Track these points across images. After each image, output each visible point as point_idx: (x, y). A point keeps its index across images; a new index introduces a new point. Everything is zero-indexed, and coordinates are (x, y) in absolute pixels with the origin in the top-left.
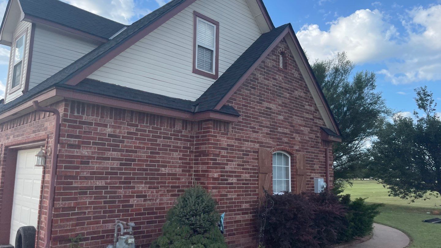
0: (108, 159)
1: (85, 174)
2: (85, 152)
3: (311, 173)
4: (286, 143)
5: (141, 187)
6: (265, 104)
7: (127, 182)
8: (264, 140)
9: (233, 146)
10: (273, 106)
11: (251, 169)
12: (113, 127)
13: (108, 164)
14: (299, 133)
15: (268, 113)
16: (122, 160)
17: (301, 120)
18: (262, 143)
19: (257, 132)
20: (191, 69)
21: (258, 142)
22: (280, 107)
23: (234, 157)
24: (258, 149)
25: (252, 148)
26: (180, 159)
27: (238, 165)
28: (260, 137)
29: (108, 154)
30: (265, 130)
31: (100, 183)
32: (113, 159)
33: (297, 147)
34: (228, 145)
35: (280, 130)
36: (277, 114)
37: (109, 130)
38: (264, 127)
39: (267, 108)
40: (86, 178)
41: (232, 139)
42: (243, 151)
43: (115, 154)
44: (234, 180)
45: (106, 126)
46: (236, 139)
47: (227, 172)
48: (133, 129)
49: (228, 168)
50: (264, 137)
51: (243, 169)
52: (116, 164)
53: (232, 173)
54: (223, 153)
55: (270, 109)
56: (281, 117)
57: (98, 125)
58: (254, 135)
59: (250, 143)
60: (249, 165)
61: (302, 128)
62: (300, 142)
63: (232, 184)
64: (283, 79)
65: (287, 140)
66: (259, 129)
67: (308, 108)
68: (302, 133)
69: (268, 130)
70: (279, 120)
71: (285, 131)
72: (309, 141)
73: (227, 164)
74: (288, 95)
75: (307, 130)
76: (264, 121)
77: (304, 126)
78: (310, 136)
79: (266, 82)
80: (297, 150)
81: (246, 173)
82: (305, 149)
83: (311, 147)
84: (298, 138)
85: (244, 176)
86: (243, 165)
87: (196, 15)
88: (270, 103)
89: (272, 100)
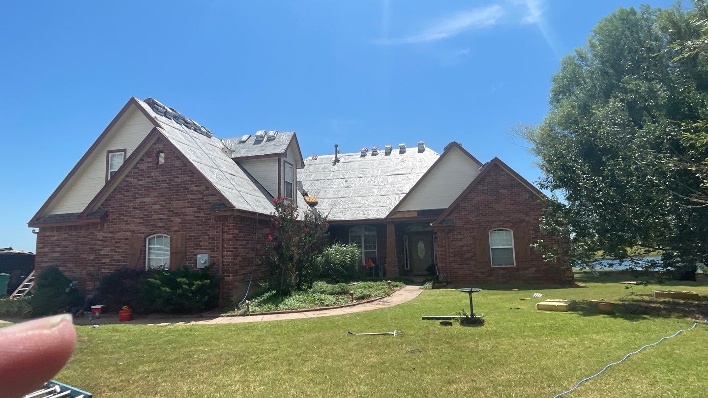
0: (55, 252)
1: (45, 260)
2: (46, 250)
3: (194, 249)
4: (161, 227)
5: (70, 266)
8: (136, 228)
9: (107, 237)
10: (147, 200)
11: (122, 252)
12: (58, 236)
13: (55, 255)
14: (178, 216)
15: (141, 207)
16: (61, 252)
17: (184, 203)
18: (134, 231)
19: (129, 224)
21: (130, 231)
22: (155, 198)
23: (108, 245)
24: (129, 236)
25: (124, 236)
27: (111, 250)
28: (132, 227)
29: (55, 250)
30: (138, 221)
32: (58, 252)
33: (176, 229)
34: (103, 237)
35: (154, 217)
36: (153, 204)
37: (56, 238)
38: (137, 218)
39: (140, 202)
41: (107, 232)
42: (116, 239)
43: (58, 249)
44: (108, 260)
45: (54, 236)
46: (109, 232)
47: (101, 255)
48: (66, 236)
49: (102, 253)
50: (136, 226)
51: (115, 252)
52: (58, 254)
53: (105, 256)
54: (99, 243)
55: (145, 202)
56: (158, 207)
57: (51, 236)
58: (127, 226)
59: (121, 233)
60: (121, 249)
61: (184, 210)
62: (180, 223)
63: (105, 263)
64: (160, 174)
65: (163, 224)
66: (132, 221)
67: (195, 189)
68: (184, 214)
69: (141, 220)
70: (154, 209)
71: (161, 217)
72: (194, 220)
73: (102, 250)
74: (166, 185)
75: (191, 211)
76: (138, 213)
77: (188, 207)
78: (197, 214)
79: (140, 183)
80: (176, 231)
81: (117, 255)
82: (187, 229)
83: (196, 225)
84: (178, 220)
85: (116, 257)
86: (115, 250)
87: (109, 152)
88: (145, 197)
89: (146, 195)
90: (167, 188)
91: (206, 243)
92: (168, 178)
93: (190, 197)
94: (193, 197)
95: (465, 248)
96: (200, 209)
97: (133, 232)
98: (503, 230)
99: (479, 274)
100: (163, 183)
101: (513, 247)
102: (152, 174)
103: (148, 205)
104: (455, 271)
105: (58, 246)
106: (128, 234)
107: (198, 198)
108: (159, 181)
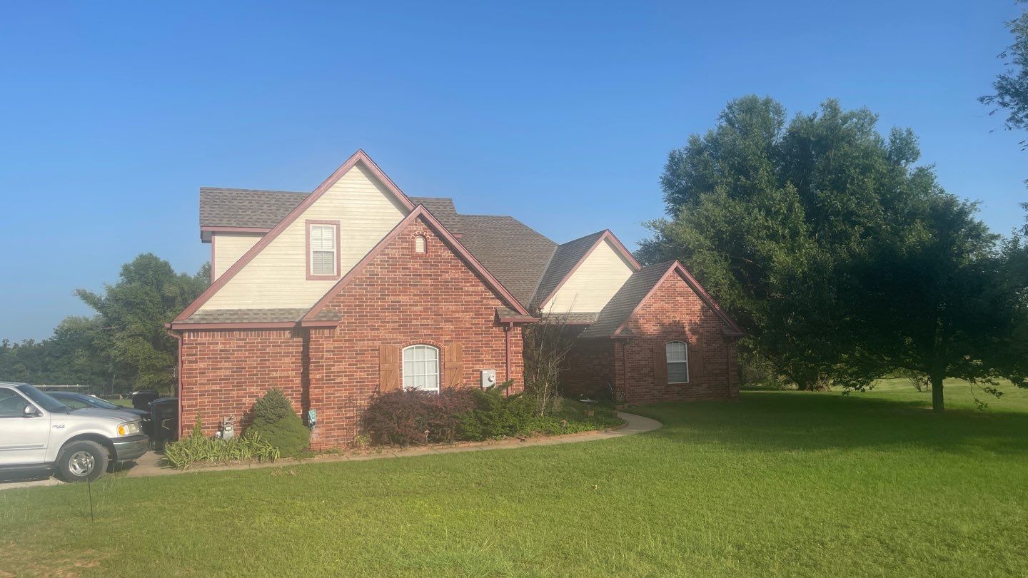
0: (219, 369)
1: (203, 381)
2: (202, 365)
3: (474, 364)
4: (424, 335)
5: (253, 389)
6: (391, 298)
7: (239, 385)
8: (388, 336)
9: (341, 347)
10: (404, 298)
11: (368, 368)
12: (224, 343)
13: (221, 373)
14: (451, 321)
15: (395, 307)
16: (233, 368)
17: (456, 305)
18: (385, 339)
19: (378, 330)
20: (305, 277)
21: (379, 340)
22: (416, 298)
23: (345, 358)
24: (379, 347)
25: (370, 347)
26: (292, 363)
27: (350, 365)
28: (382, 334)
29: (220, 365)
30: (391, 326)
31: (214, 387)
32: (225, 368)
33: (447, 338)
34: (334, 348)
35: (414, 322)
36: (410, 305)
37: (220, 347)
38: (389, 322)
39: (393, 302)
40: (203, 384)
41: (341, 341)
42: (357, 350)
43: (227, 365)
44: (344, 379)
45: (217, 344)
46: (345, 340)
47: (334, 372)
48: (242, 343)
50: (389, 333)
51: (357, 368)
52: (228, 372)
53: (339, 374)
54: (329, 355)
55: (399, 302)
57: (210, 343)
58: (375, 333)
59: (366, 342)
60: (365, 364)
61: (457, 315)
62: (452, 331)
63: (341, 383)
64: (420, 265)
65: (428, 332)
66: (381, 326)
67: (471, 289)
68: (458, 320)
69: (396, 326)
70: (415, 312)
71: (425, 322)
72: (472, 328)
73: (334, 365)
74: (430, 282)
75: (467, 316)
76: (389, 316)
77: (462, 312)
78: (474, 321)
79: (391, 275)
80: (447, 341)
81: (361, 372)
82: (463, 338)
83: (475, 334)
84: (450, 327)
85: (358, 375)
86: (357, 365)
87: (308, 222)
88: (399, 295)
89: (403, 292)
90: (431, 285)
91: (489, 357)
92: (433, 272)
93: (464, 298)
94: (469, 299)
95: (643, 362)
96: (478, 315)
97: (384, 341)
98: (677, 342)
99: (655, 392)
100: (426, 279)
101: (687, 361)
102: (410, 265)
103: (406, 305)
104: (632, 388)
105: (227, 359)
106: (377, 343)
107: (476, 302)
108: (420, 275)
